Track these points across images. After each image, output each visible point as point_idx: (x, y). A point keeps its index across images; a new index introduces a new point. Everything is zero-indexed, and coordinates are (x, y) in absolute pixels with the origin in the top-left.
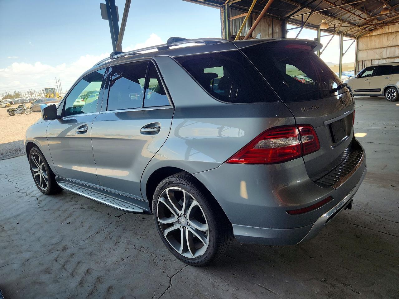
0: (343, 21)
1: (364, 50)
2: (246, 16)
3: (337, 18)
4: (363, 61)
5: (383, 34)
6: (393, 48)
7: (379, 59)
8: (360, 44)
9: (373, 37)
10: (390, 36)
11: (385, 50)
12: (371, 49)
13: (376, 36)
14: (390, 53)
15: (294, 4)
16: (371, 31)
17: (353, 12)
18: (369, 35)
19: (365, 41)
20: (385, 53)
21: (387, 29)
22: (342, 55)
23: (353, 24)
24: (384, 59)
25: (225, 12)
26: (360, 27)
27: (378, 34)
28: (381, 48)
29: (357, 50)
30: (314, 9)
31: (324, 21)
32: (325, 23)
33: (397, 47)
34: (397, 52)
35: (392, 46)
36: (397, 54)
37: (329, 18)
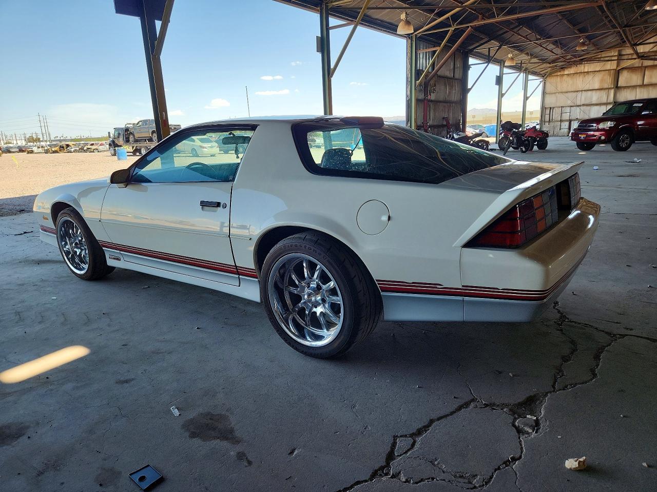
0: (532, 55)
1: (552, 94)
2: (438, 51)
3: (525, 53)
4: (551, 108)
5: (577, 73)
6: (590, 93)
7: (571, 106)
8: (548, 84)
9: (565, 76)
10: (586, 77)
11: (579, 94)
12: (561, 92)
13: (568, 75)
14: (585, 99)
15: (482, 36)
16: (563, 68)
17: (544, 46)
18: (559, 74)
19: (554, 81)
20: (579, 98)
21: (583, 67)
22: (526, 98)
23: (543, 61)
24: (578, 106)
25: (412, 44)
26: (550, 64)
27: (572, 73)
28: (575, 92)
29: (544, 93)
30: (503, 42)
31: (510, 56)
32: (512, 59)
33: (594, 91)
34: (595, 97)
35: (588, 90)
36: (594, 100)
37: (517, 52)
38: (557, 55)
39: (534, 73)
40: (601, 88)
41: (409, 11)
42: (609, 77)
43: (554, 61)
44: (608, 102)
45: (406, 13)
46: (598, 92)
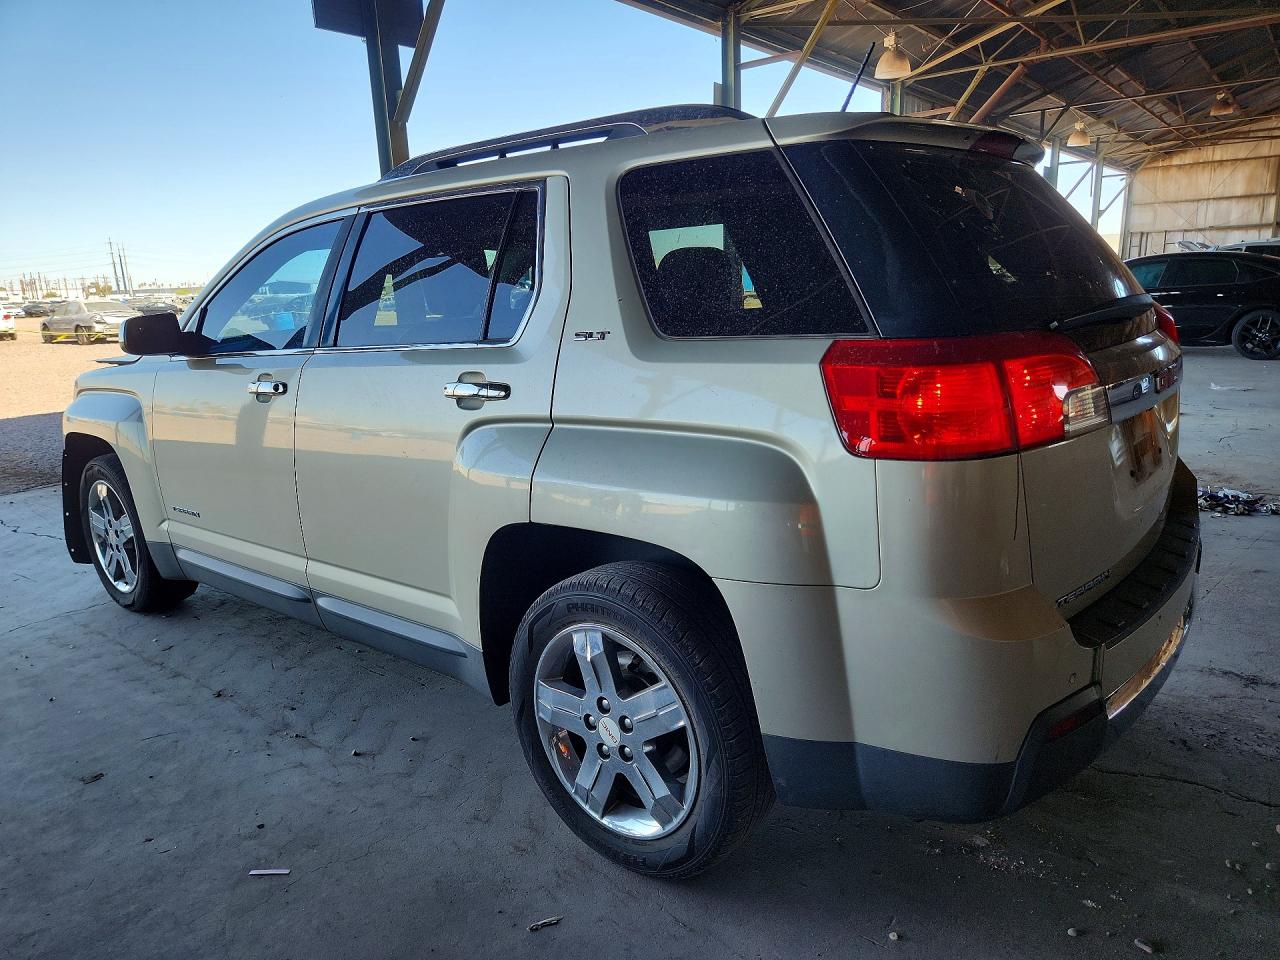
0: (1121, 126)
1: (1146, 204)
2: (950, 115)
3: (1106, 120)
4: (1142, 234)
5: (1198, 163)
6: (1224, 203)
7: (1186, 231)
8: (1137, 186)
9: (1173, 171)
10: (1218, 171)
11: (1203, 206)
12: (1166, 202)
13: (1180, 167)
14: (1215, 216)
16: (1169, 153)
18: (1160, 165)
19: (1150, 179)
20: (1202, 214)
21: (1210, 152)
22: (1097, 214)
24: (1200, 230)
25: (893, 101)
26: (1148, 143)
27: (1187, 162)
28: (1193, 201)
29: (1129, 205)
31: (1079, 126)
33: (1234, 202)
34: (1236, 212)
35: (1221, 198)
36: (1234, 219)
37: (1090, 119)
38: (1169, 125)
39: (1114, 163)
40: (1248, 194)
41: (901, 28)
42: (1265, 173)
43: (1157, 139)
44: (1264, 222)
45: (896, 34)
46: (1243, 204)
